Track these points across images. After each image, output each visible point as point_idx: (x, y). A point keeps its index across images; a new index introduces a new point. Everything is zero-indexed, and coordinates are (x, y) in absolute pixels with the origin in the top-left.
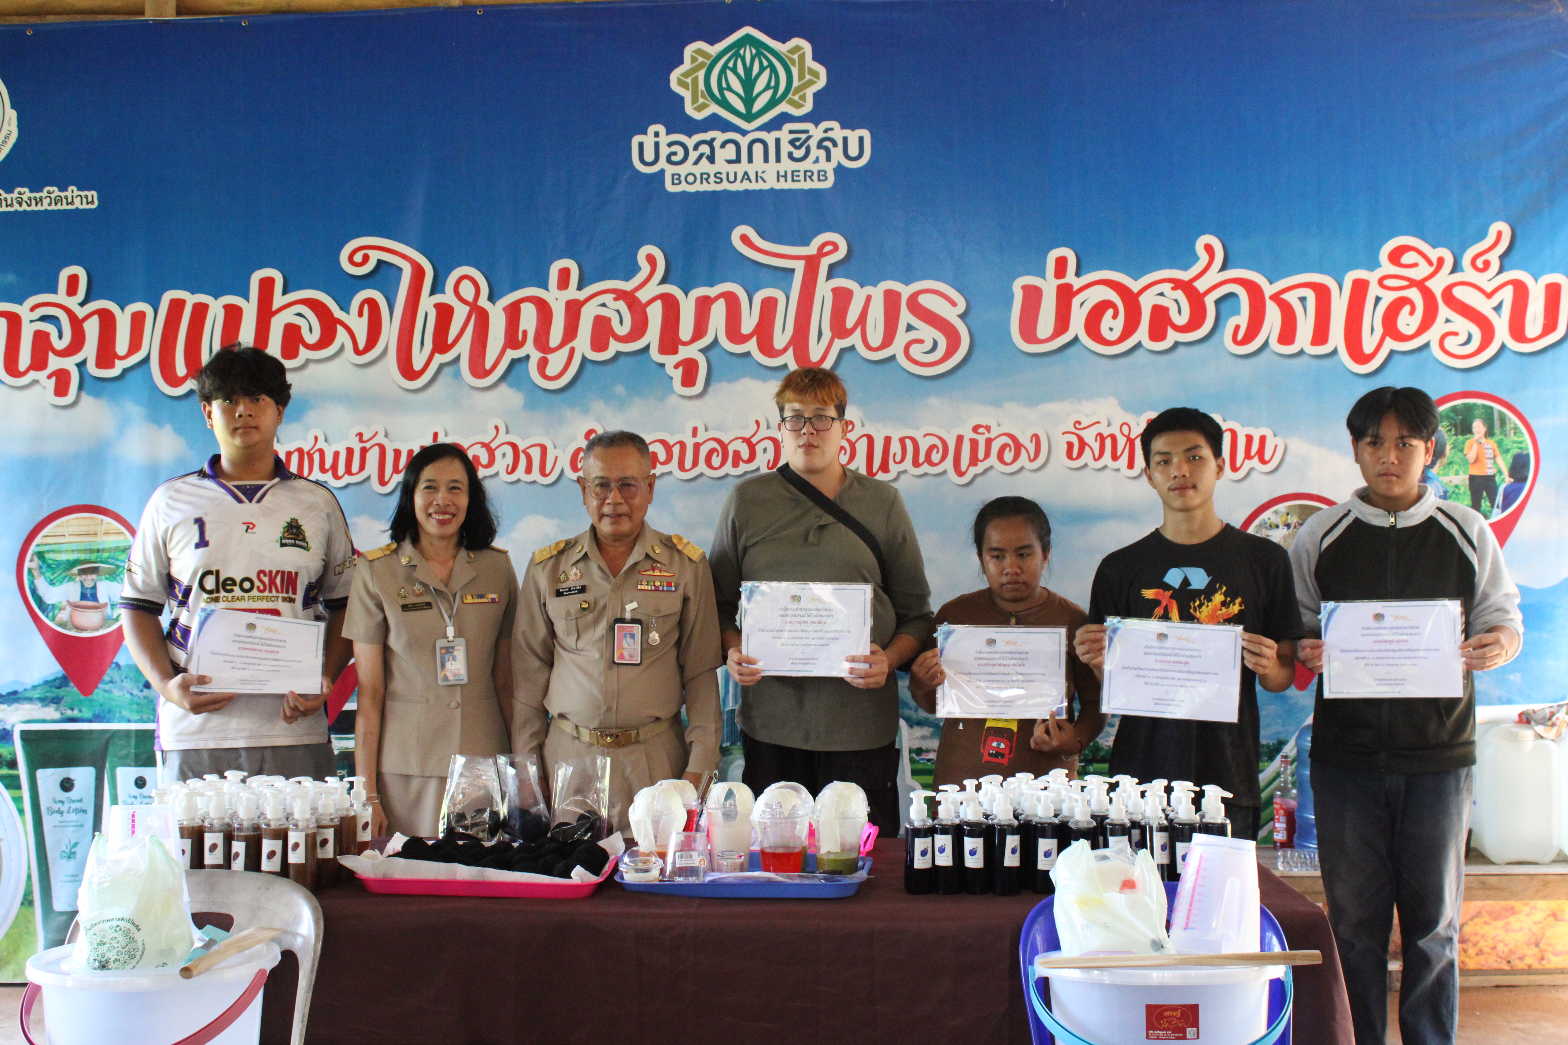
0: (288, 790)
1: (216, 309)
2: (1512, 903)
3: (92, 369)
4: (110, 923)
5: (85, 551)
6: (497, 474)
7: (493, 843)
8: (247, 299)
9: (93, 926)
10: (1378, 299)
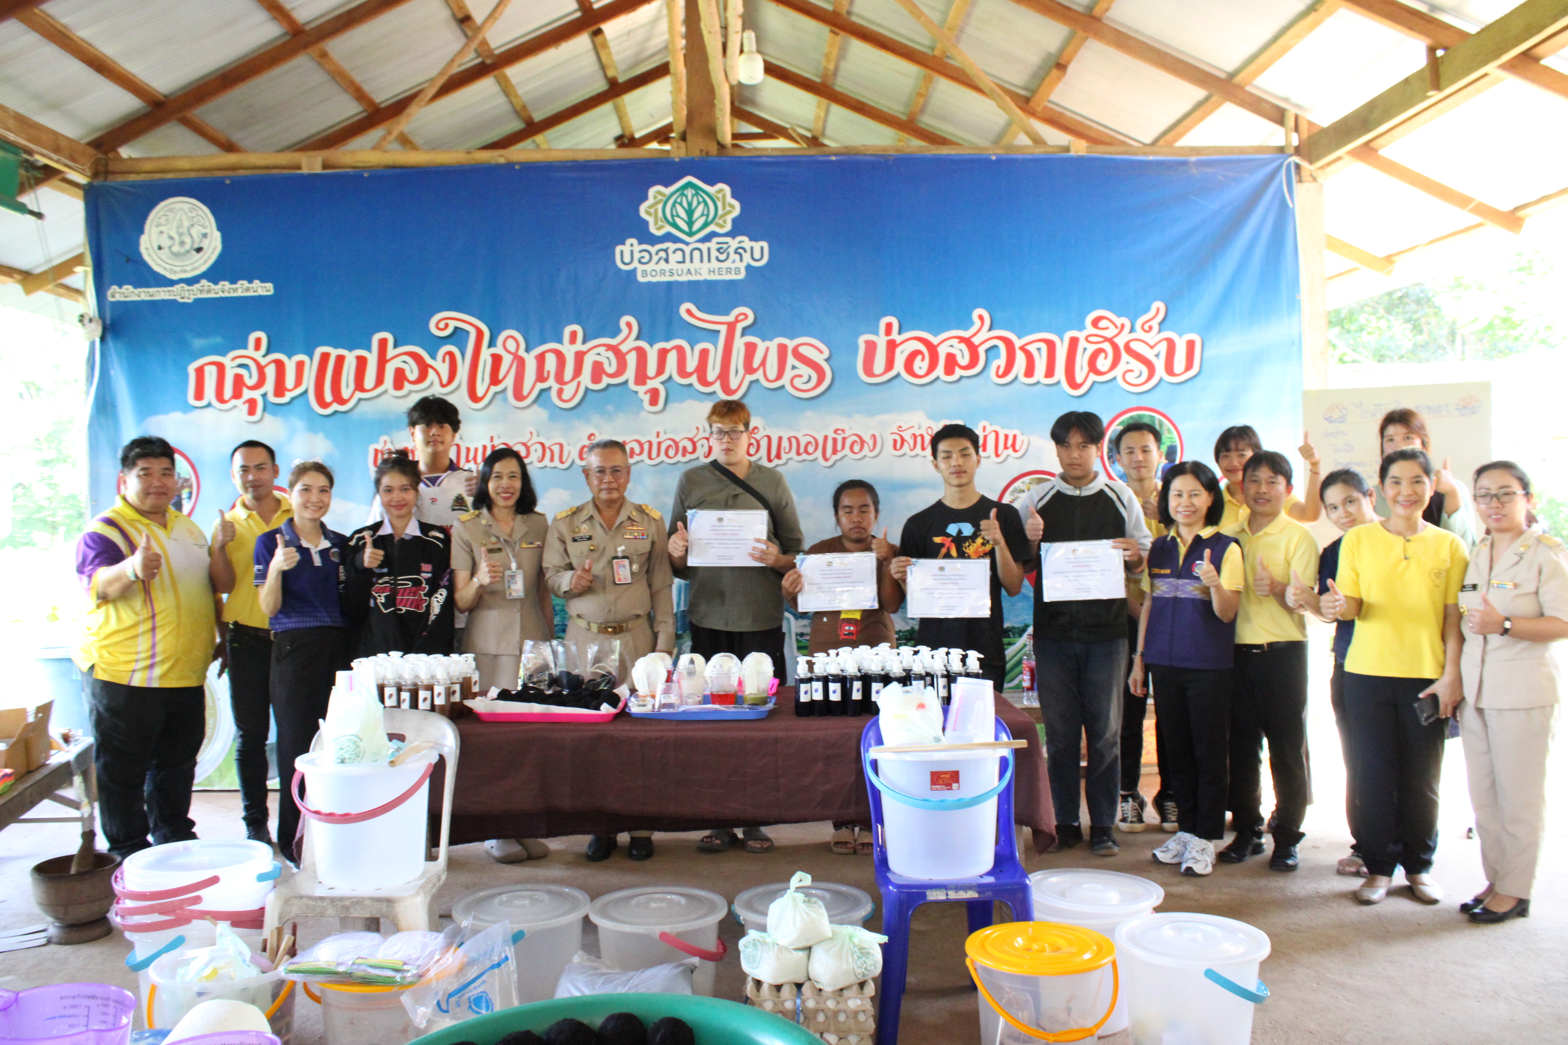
1: (351, 359)
3: (271, 398)
4: (346, 738)
7: (550, 692)
8: (371, 352)
9: (336, 739)
10: (1085, 349)
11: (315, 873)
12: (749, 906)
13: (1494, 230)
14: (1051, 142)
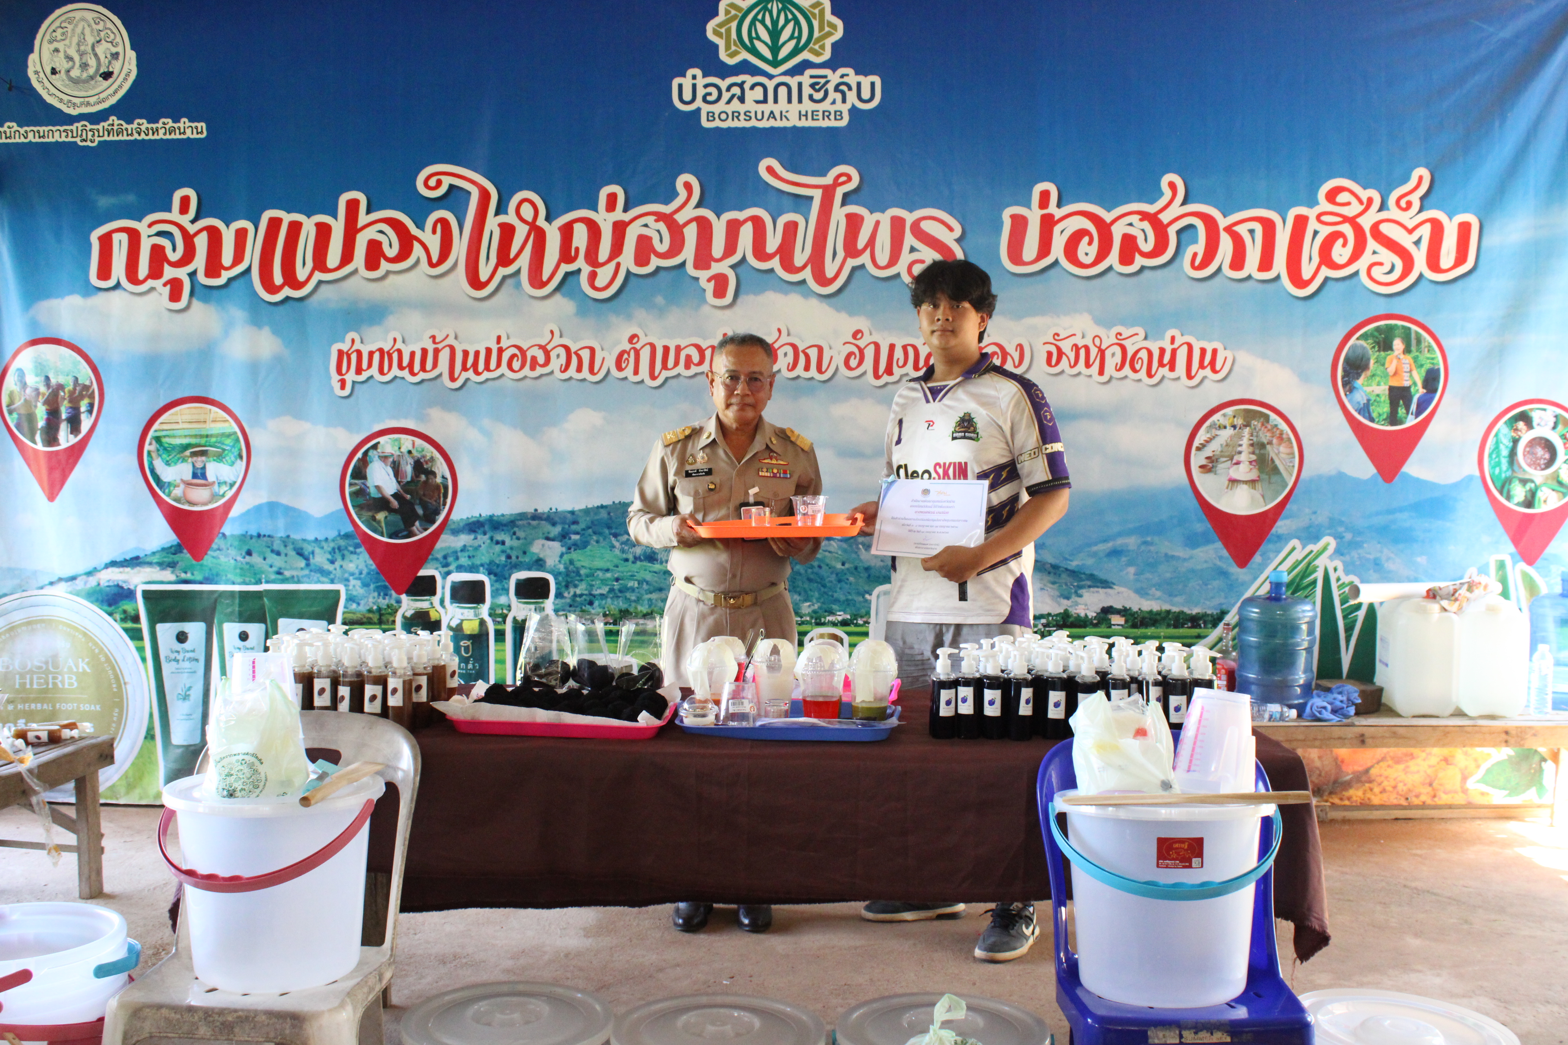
0: (386, 641)
1: (309, 227)
2: (1412, 750)
3: (201, 279)
4: (237, 757)
5: (196, 436)
6: (552, 372)
7: (564, 690)
8: (336, 218)
9: (221, 759)
10: (1316, 233)
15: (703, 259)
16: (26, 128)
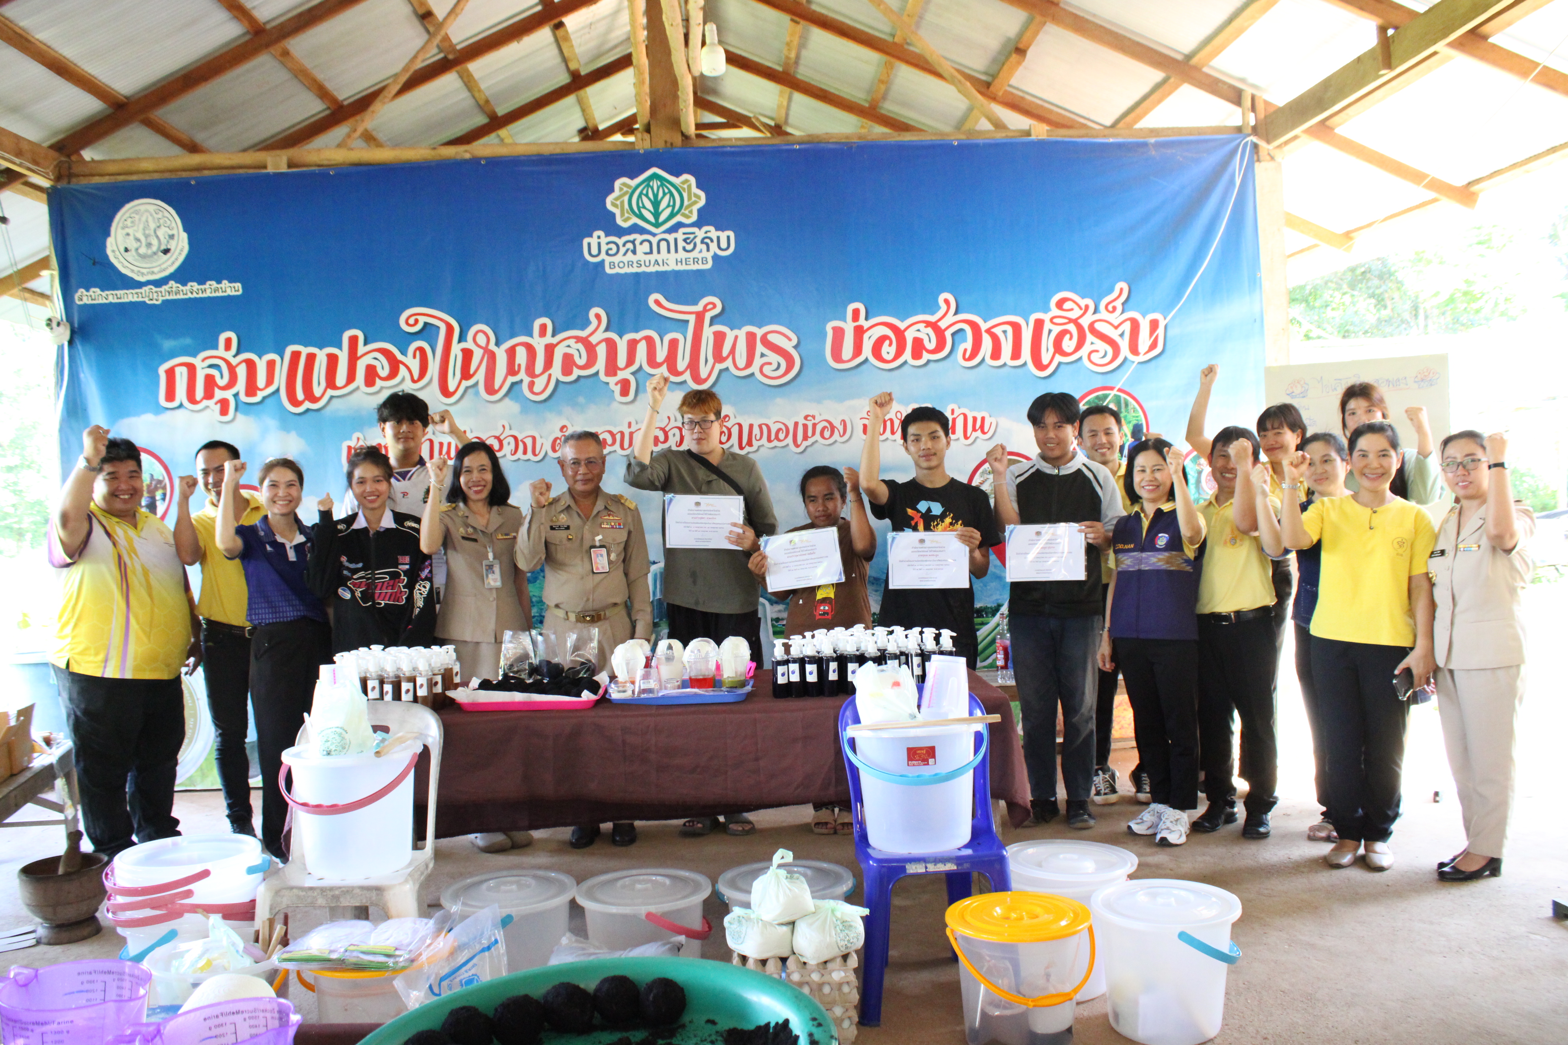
1: (321, 356)
3: (243, 398)
4: (332, 730)
7: (531, 681)
8: (341, 350)
10: (1050, 331)
11: (304, 864)
12: (733, 884)
13: (1448, 206)
14: (1011, 127)
15: (612, 368)
16: (107, 292)
